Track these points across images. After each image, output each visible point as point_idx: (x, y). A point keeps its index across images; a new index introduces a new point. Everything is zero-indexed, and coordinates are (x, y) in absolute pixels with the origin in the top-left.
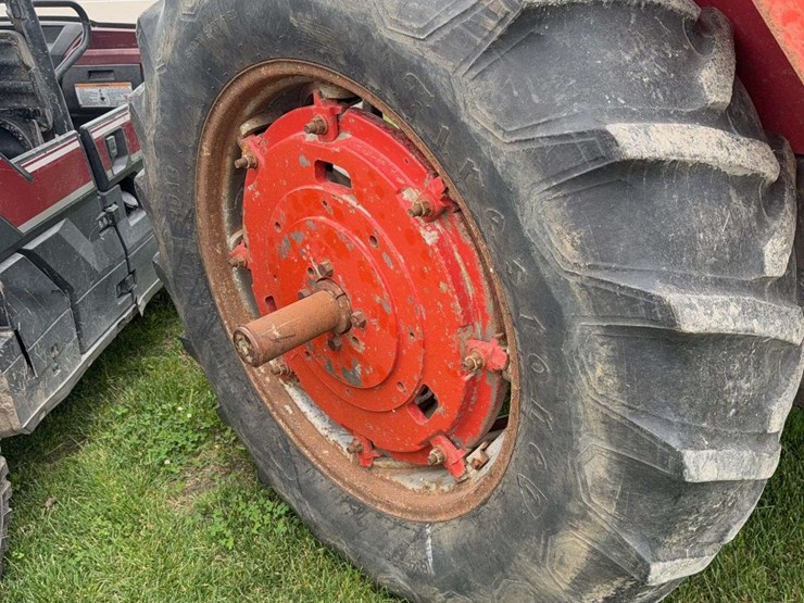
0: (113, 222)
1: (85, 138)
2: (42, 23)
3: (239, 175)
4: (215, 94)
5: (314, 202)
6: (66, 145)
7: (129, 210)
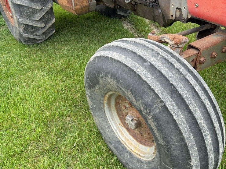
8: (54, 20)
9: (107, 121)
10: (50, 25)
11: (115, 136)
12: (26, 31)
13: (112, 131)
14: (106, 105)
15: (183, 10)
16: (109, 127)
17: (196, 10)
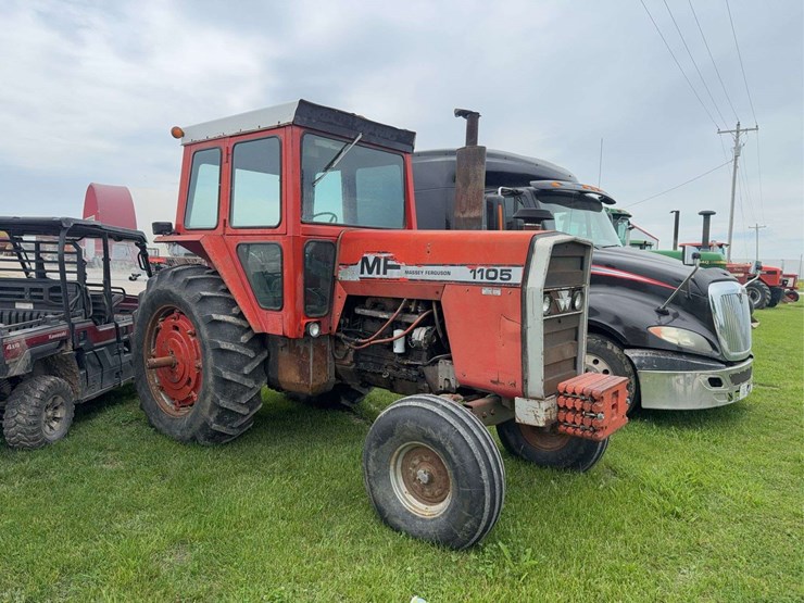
0: (119, 354)
1: (117, 325)
2: (90, 288)
3: (158, 330)
4: (154, 311)
5: (172, 335)
6: (111, 326)
7: (125, 352)
8: (260, 406)
9: (392, 491)
10: (255, 411)
11: (402, 507)
12: (219, 420)
13: (398, 501)
14: (392, 467)
15: (451, 380)
16: (395, 497)
17: (465, 379)
